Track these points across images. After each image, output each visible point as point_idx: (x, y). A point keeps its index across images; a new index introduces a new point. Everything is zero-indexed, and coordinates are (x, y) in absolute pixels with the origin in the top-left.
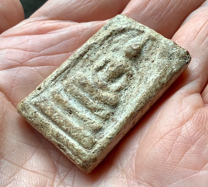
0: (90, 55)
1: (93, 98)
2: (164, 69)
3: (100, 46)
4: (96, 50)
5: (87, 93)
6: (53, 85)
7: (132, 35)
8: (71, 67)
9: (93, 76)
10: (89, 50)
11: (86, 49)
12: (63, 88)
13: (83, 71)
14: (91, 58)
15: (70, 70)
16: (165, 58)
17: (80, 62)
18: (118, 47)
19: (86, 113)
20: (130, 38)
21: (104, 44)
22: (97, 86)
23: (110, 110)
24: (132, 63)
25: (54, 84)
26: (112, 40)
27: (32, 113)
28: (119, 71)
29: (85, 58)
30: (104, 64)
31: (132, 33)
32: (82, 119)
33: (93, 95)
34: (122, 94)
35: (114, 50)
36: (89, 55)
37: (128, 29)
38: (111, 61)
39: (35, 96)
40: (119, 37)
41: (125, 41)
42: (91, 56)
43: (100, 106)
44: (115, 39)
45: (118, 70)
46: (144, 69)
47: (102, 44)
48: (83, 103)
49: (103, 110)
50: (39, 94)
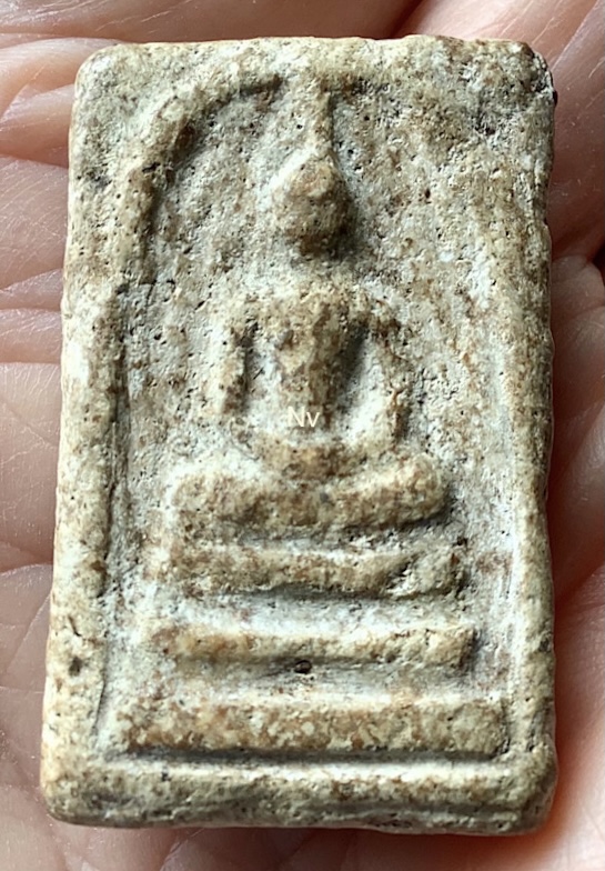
0: (148, 359)
1: (332, 539)
2: (505, 201)
3: (148, 286)
4: (149, 314)
5: (295, 536)
6: (117, 609)
7: (241, 128)
8: (119, 473)
9: (249, 447)
10: (121, 340)
11: (112, 346)
12: (174, 589)
13: (186, 455)
14: (163, 371)
15: (126, 490)
16: (466, 146)
17: (134, 427)
18: (229, 234)
19: (359, 619)
20: (243, 155)
21: (159, 260)
22: (309, 478)
23: (442, 537)
24: (352, 269)
25: (121, 602)
26: (175, 219)
27: (154, 790)
28: (334, 343)
29: (140, 387)
30: (243, 354)
31: (233, 120)
32: (374, 657)
33: (326, 528)
34: (425, 435)
35: (225, 259)
36: (145, 362)
37: (203, 112)
38: (260, 321)
39: (94, 714)
40: (196, 184)
41: (234, 182)
42: (152, 359)
43: (392, 551)
44: (181, 203)
45: (327, 342)
46: (419, 258)
47: (152, 272)
48: (315, 590)
49: (415, 557)
50: (103, 691)
